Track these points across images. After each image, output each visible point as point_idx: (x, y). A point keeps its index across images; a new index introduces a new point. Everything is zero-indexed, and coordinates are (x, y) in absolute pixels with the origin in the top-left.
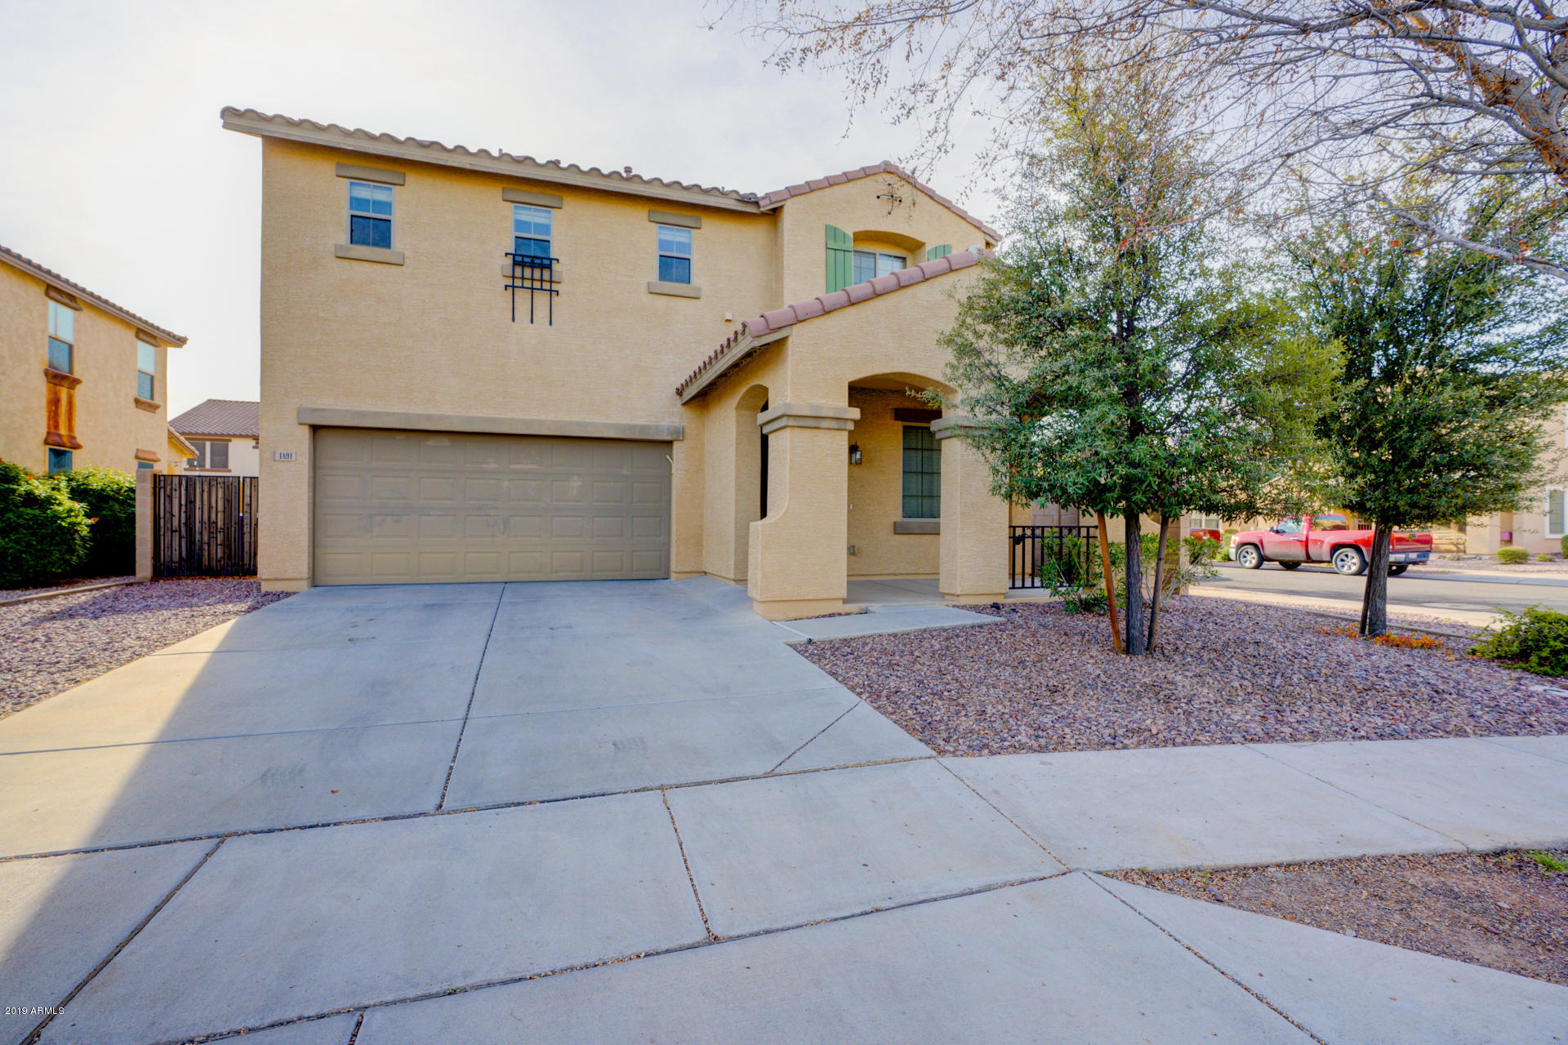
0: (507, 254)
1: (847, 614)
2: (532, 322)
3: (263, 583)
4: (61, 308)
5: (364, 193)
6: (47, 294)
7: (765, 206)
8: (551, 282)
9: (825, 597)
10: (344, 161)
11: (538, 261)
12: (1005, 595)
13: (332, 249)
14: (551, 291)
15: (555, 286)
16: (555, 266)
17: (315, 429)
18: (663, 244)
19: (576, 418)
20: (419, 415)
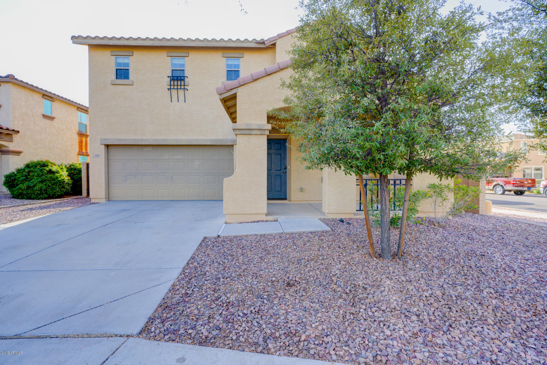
0: (168, 77)
1: (267, 221)
2: (178, 102)
3: (92, 200)
4: (82, 114)
5: (121, 60)
6: (77, 110)
7: (268, 44)
8: (184, 85)
9: (256, 213)
10: (113, 49)
11: (179, 78)
12: (355, 214)
13: (110, 82)
14: (184, 89)
15: (186, 87)
16: (186, 79)
17: (108, 146)
18: (228, 66)
19: (195, 138)
20: (139, 139)
